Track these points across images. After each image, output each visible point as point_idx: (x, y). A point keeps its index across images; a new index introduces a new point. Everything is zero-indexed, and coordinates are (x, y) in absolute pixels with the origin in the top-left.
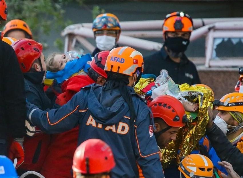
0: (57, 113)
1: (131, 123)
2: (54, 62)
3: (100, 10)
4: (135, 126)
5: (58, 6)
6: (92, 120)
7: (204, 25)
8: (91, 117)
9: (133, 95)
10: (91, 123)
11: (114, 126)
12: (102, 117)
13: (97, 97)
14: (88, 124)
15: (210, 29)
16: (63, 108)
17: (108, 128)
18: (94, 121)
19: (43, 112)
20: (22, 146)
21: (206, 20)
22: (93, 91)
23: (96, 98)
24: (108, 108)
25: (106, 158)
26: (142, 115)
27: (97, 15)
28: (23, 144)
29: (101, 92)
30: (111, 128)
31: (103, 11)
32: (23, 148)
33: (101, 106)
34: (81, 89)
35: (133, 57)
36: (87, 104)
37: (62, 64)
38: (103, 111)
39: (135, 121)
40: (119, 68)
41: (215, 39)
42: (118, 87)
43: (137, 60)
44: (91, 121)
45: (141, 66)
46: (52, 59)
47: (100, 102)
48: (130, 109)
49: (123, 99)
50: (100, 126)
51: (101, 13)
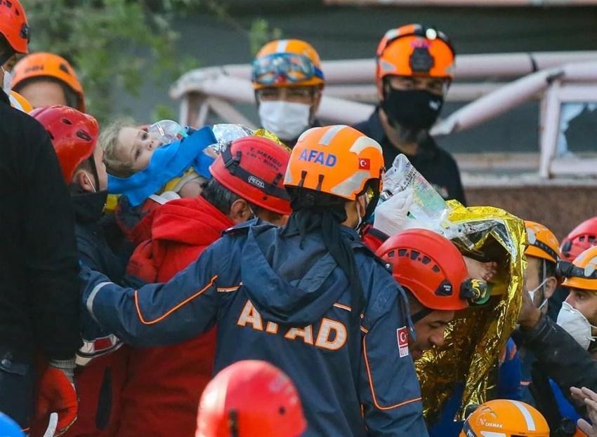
0: (160, 294)
1: (352, 323)
2: (118, 148)
3: (270, 30)
4: (363, 329)
5: (160, 20)
6: (251, 314)
7: (535, 69)
8: (249, 306)
9: (357, 250)
10: (250, 320)
11: (308, 329)
12: (279, 305)
13: (265, 254)
14: (241, 322)
15: (550, 80)
16: (176, 282)
17: (292, 334)
18: (257, 315)
19: (124, 290)
20: (71, 380)
21: (541, 58)
22: (255, 237)
23: (262, 256)
24: (294, 283)
25: (282, 411)
26: (380, 302)
27: (263, 44)
28: (73, 375)
29: (275, 242)
30: (301, 333)
31: (277, 33)
32: (73, 385)
33: (275, 277)
34: (224, 233)
35: (358, 153)
36: (239, 272)
37: (138, 153)
38: (281, 289)
39: (362, 316)
40: (321, 178)
41: (563, 105)
42: (318, 228)
43: (368, 161)
44: (250, 316)
45: (378, 177)
46: (114, 141)
47: (274, 266)
48: (349, 284)
49: (333, 261)
50: (272, 328)
51: (271, 40)
